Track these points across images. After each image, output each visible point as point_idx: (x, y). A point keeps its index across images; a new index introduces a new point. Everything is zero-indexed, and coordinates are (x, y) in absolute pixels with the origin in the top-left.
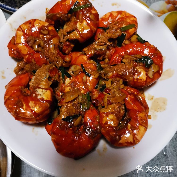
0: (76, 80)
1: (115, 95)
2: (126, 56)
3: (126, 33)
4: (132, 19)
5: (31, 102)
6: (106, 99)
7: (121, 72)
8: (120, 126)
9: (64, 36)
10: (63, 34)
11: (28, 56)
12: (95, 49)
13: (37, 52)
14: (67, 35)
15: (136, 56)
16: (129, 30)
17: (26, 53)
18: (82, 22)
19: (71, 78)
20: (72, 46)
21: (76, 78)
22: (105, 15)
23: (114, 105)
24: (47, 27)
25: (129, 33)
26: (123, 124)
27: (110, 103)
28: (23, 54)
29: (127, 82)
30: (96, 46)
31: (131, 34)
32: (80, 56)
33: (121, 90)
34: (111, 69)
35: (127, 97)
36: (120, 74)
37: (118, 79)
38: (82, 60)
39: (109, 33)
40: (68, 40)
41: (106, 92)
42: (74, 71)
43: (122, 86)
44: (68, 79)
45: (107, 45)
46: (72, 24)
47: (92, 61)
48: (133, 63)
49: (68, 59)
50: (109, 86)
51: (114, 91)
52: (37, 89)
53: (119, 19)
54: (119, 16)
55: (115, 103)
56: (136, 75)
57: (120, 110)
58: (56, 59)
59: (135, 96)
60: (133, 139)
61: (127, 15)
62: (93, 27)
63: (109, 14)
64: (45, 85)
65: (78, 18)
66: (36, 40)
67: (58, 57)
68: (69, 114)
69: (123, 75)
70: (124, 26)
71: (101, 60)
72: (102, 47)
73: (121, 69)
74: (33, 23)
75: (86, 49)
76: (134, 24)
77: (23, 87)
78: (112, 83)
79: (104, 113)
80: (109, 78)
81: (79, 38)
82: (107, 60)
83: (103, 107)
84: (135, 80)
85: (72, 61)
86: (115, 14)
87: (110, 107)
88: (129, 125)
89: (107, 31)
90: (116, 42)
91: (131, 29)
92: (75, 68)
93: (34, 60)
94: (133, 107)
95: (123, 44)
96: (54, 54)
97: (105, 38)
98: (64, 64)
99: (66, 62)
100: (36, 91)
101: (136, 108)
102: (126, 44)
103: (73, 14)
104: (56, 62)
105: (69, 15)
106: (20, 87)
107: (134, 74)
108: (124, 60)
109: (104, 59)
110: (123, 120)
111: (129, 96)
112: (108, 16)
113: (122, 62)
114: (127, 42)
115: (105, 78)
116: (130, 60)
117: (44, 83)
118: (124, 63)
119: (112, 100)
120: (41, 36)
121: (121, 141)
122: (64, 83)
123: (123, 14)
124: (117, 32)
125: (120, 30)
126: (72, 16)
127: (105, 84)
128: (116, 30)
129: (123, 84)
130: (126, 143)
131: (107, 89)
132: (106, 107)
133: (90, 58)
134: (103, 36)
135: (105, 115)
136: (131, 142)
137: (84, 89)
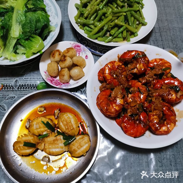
0: (135, 96)
1: (158, 106)
2: (164, 85)
3: (164, 72)
4: (169, 64)
5: (114, 104)
6: (153, 107)
7: (161, 93)
8: (160, 122)
9: (129, 71)
10: (129, 70)
11: (110, 80)
12: (147, 79)
13: (115, 78)
14: (131, 71)
15: (170, 85)
16: (166, 70)
17: (109, 79)
18: (140, 64)
19: (132, 94)
20: (133, 76)
21: (134, 94)
22: (152, 60)
23: (157, 111)
24: (121, 65)
25: (167, 72)
26: (162, 121)
27: (155, 109)
28: (107, 79)
29: (164, 99)
30: (147, 78)
31: (168, 73)
32: (137, 82)
33: (161, 104)
34: (155, 91)
35: (164, 107)
36: (161, 94)
37: (159, 97)
38: (138, 85)
39: (155, 71)
40: (131, 73)
41: (152, 103)
42: (133, 91)
43: (161, 101)
44: (130, 95)
45: (153, 78)
46: (134, 64)
47: (144, 86)
48: (168, 89)
49: (130, 84)
50: (154, 101)
51: (157, 104)
52: (117, 98)
53: (161, 63)
54: (161, 62)
55: (158, 110)
56: (170, 96)
57: (160, 114)
58: (124, 83)
59: (169, 107)
60: (168, 129)
61: (166, 62)
62: (146, 67)
63: (155, 60)
64: (120, 96)
65: (138, 62)
66: (115, 72)
67: (126, 82)
68: (133, 113)
69: (162, 95)
70: (164, 68)
71: (149, 85)
72: (150, 78)
73: (161, 92)
74: (114, 63)
75: (141, 79)
76: (169, 68)
77: (108, 96)
78: (156, 99)
79: (151, 114)
80: (154, 96)
81: (137, 73)
82: (152, 86)
83: (151, 111)
84: (169, 99)
85: (132, 85)
86: (158, 61)
87: (155, 111)
88: (165, 122)
89: (154, 70)
90: (158, 76)
91: (168, 70)
92: (134, 89)
93: (113, 83)
94: (168, 113)
95: (162, 78)
96: (124, 80)
97: (152, 74)
98: (128, 86)
99: (129, 85)
100: (116, 99)
101: (169, 113)
102: (164, 78)
103: (135, 59)
104: (124, 85)
105: (133, 59)
106: (107, 96)
107: (169, 95)
108: (163, 87)
109: (150, 85)
110: (162, 119)
111: (166, 107)
112: (154, 61)
113: (161, 88)
114: (165, 77)
115: (151, 96)
116: (167, 87)
117: (120, 95)
118: (163, 89)
119: (156, 108)
120: (118, 70)
121: (160, 130)
122: (128, 96)
123: (163, 61)
124: (160, 71)
125: (162, 70)
126: (134, 60)
127: (152, 100)
128: (159, 70)
129: (162, 100)
130: (163, 131)
131: (153, 102)
132: (152, 111)
133: (143, 84)
134: (151, 73)
135: (152, 116)
136: (166, 131)
137: (139, 101)
